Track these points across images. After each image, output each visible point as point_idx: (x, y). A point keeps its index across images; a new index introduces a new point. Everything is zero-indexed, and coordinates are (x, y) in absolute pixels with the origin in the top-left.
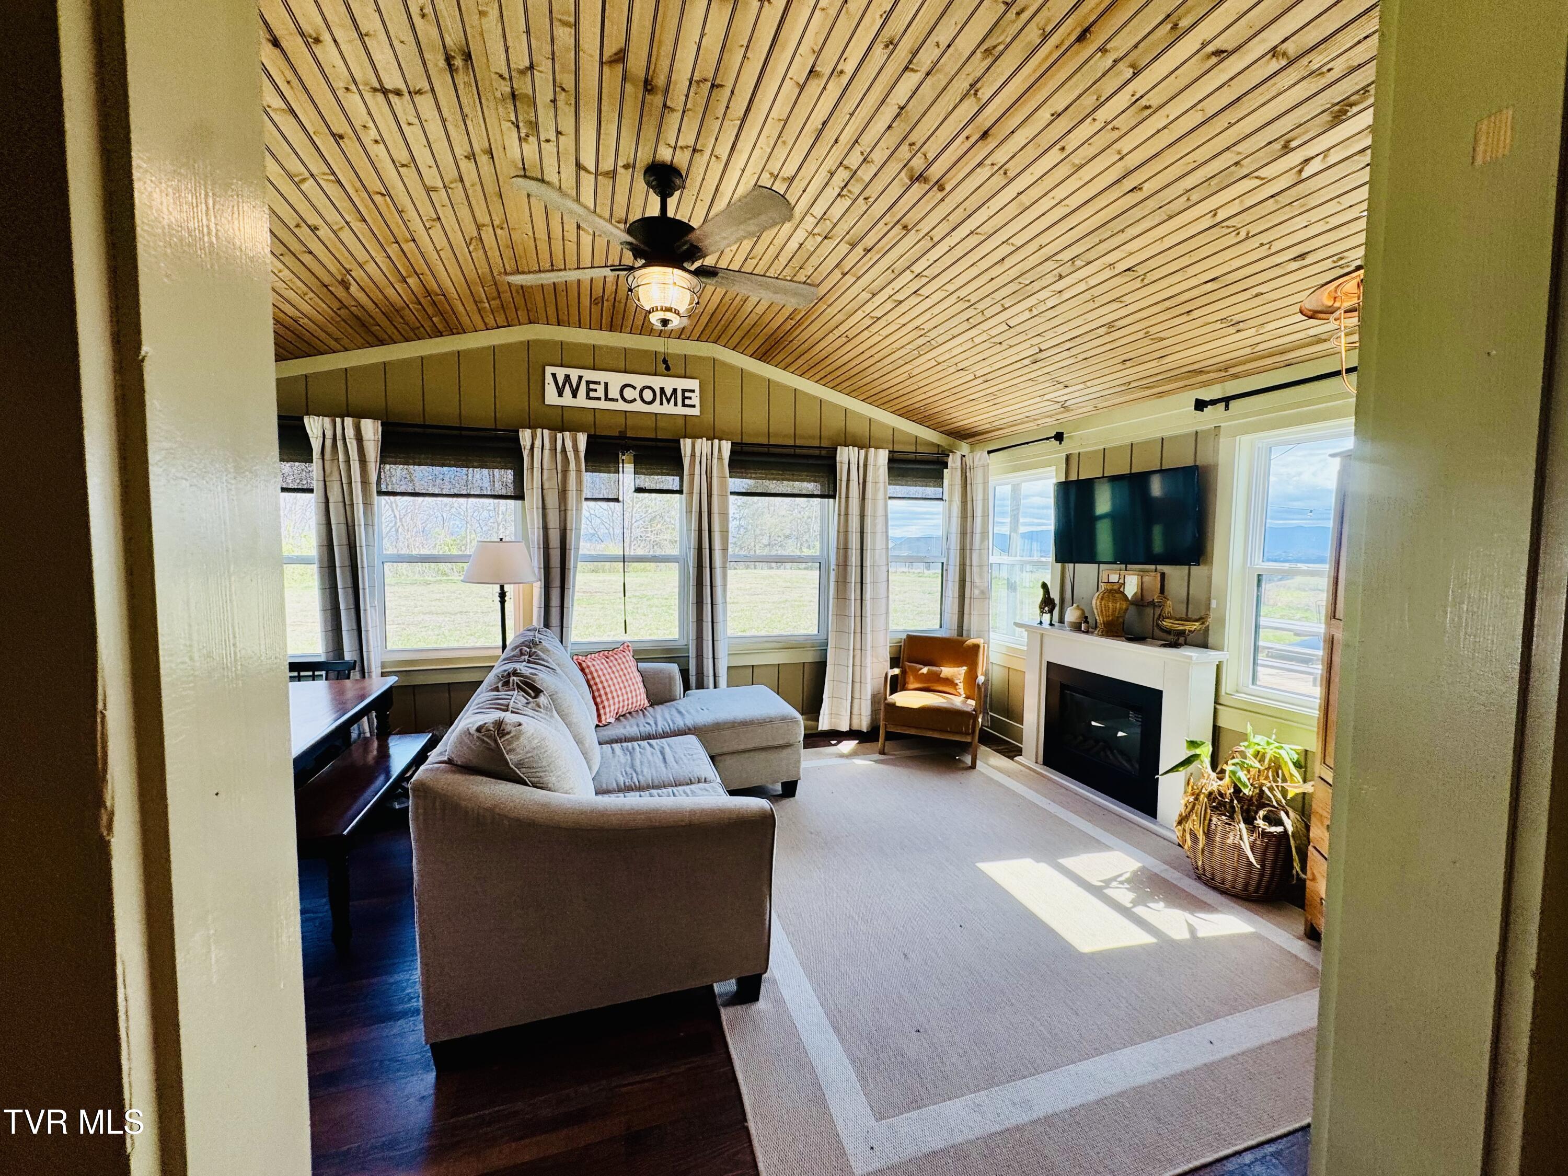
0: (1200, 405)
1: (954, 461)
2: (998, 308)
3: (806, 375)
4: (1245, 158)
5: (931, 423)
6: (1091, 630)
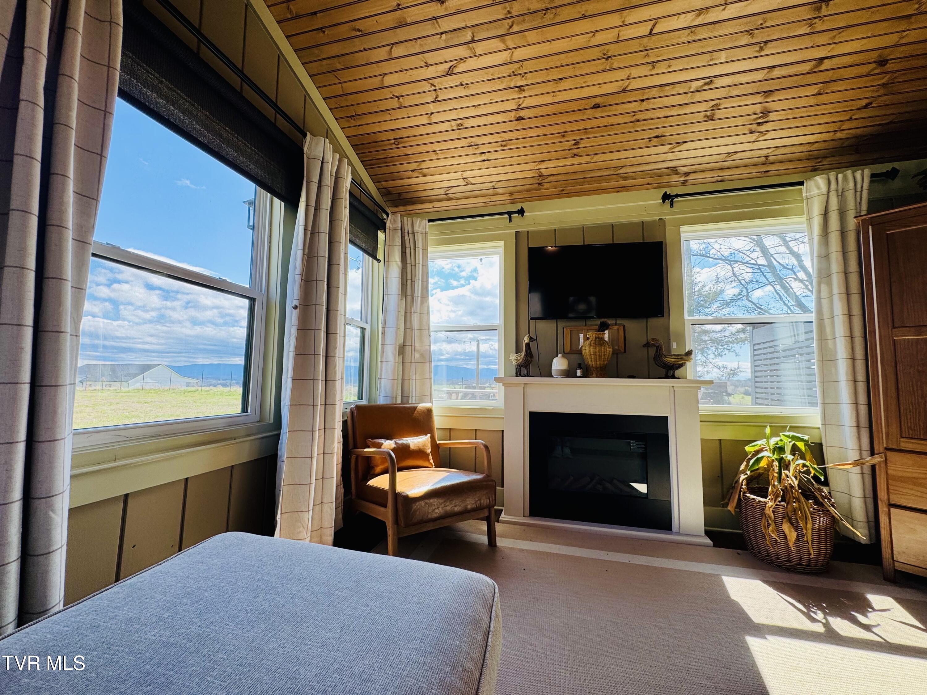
1: (393, 222)
6: (586, 374)
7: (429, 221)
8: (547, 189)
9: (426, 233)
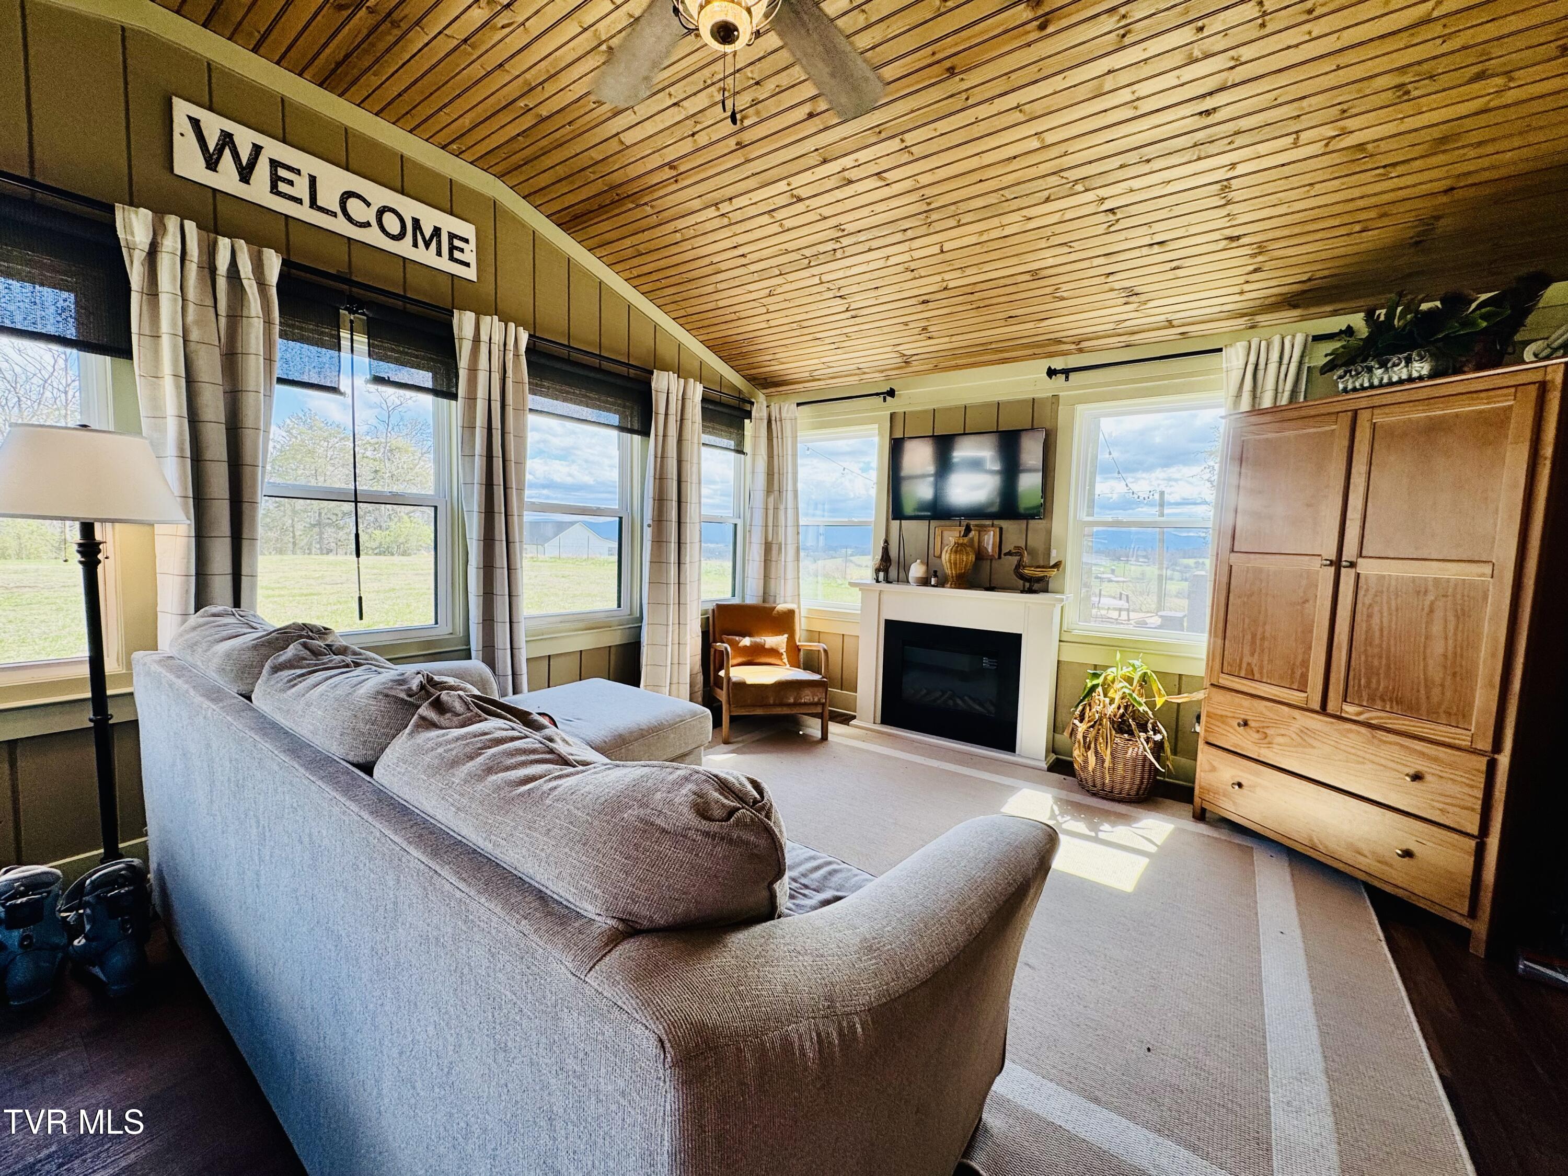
0: (1051, 373)
1: (759, 410)
2: (952, 222)
3: (619, 267)
4: (1305, 114)
5: (737, 363)
6: (941, 584)
7: (798, 405)
8: (916, 366)
9: (796, 419)
